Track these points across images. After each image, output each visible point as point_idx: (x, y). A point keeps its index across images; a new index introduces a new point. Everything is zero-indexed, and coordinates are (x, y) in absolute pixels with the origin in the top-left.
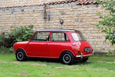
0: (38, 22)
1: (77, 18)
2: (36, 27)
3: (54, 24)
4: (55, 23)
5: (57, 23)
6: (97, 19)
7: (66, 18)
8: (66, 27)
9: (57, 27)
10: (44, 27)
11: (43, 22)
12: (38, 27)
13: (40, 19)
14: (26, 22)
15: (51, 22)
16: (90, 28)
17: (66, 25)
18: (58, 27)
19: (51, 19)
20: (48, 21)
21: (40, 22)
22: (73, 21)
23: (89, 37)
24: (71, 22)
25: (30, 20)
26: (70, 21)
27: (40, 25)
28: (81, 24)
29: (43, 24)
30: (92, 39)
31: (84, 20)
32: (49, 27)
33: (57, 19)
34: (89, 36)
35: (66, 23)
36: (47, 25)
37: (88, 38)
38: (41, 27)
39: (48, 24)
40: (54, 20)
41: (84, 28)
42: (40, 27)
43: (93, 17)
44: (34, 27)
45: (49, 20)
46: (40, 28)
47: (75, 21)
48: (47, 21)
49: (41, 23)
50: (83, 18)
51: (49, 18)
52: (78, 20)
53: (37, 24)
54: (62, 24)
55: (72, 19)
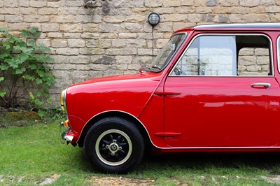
0: (60, 18)
1: (209, 9)
2: (50, 35)
3: (122, 26)
4: (127, 24)
5: (137, 25)
6: (275, 13)
7: (171, 10)
8: (167, 35)
9: (134, 35)
10: (84, 35)
11: (80, 18)
12: (60, 35)
13: (67, 8)
14: (8, 18)
15: (114, 19)
17: (169, 29)
18: (141, 35)
19: (112, 10)
20: (100, 17)
21: (70, 18)
22: (194, 17)
23: (249, 68)
24: (187, 21)
25: (26, 12)
26: (183, 17)
27: (66, 27)
29: (79, 27)
30: (258, 73)
31: (232, 17)
32: (103, 35)
33: (137, 9)
34: (249, 63)
35: (171, 24)
36: (97, 29)
37: (246, 70)
38: (73, 35)
39: (102, 27)
40: (124, 12)
42: (66, 34)
43: (261, 7)
44: (43, 35)
45: (106, 12)
46: (67, 38)
47: (203, 20)
48: (98, 18)
49: (72, 23)
50: (230, 10)
51: (106, 5)
52: (214, 16)
53: (54, 26)
54: (156, 28)
55: (192, 11)
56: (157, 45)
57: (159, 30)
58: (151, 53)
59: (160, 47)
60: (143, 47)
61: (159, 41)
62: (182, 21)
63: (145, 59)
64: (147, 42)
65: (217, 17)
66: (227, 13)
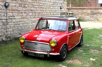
1: (21, 2)
5: (1, 7)
7: (11, 1)
8: (10, 11)
9: (0, 11)
16: (30, 13)
17: (10, 9)
22: (17, 5)
28: (24, 9)
31: (26, 6)
34: (30, 21)
35: (11, 7)
37: (29, 23)
41: (26, 14)
47: (19, 6)
52: (22, 5)
54: (7, 8)
55: (17, 3)
56: (8, 15)
57: (8, 9)
58: (6, 18)
59: (8, 16)
60: (3, 16)
61: (8, 13)
62: (14, 6)
63: (4, 21)
64: (4, 14)
65: (23, 5)
66: (25, 4)
